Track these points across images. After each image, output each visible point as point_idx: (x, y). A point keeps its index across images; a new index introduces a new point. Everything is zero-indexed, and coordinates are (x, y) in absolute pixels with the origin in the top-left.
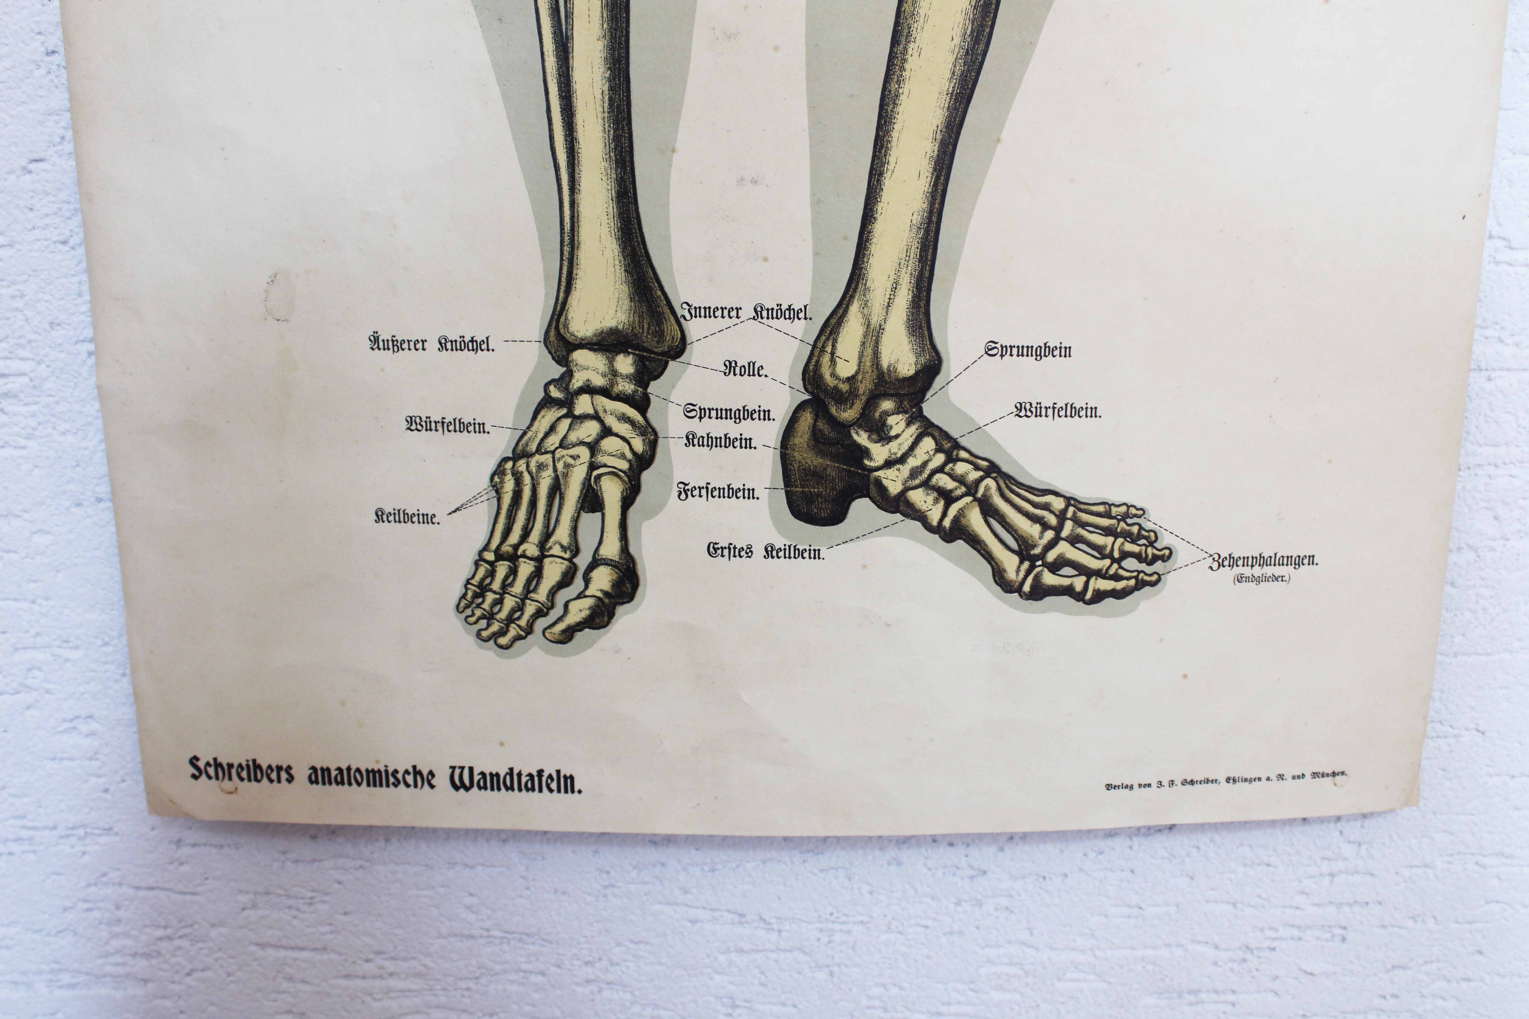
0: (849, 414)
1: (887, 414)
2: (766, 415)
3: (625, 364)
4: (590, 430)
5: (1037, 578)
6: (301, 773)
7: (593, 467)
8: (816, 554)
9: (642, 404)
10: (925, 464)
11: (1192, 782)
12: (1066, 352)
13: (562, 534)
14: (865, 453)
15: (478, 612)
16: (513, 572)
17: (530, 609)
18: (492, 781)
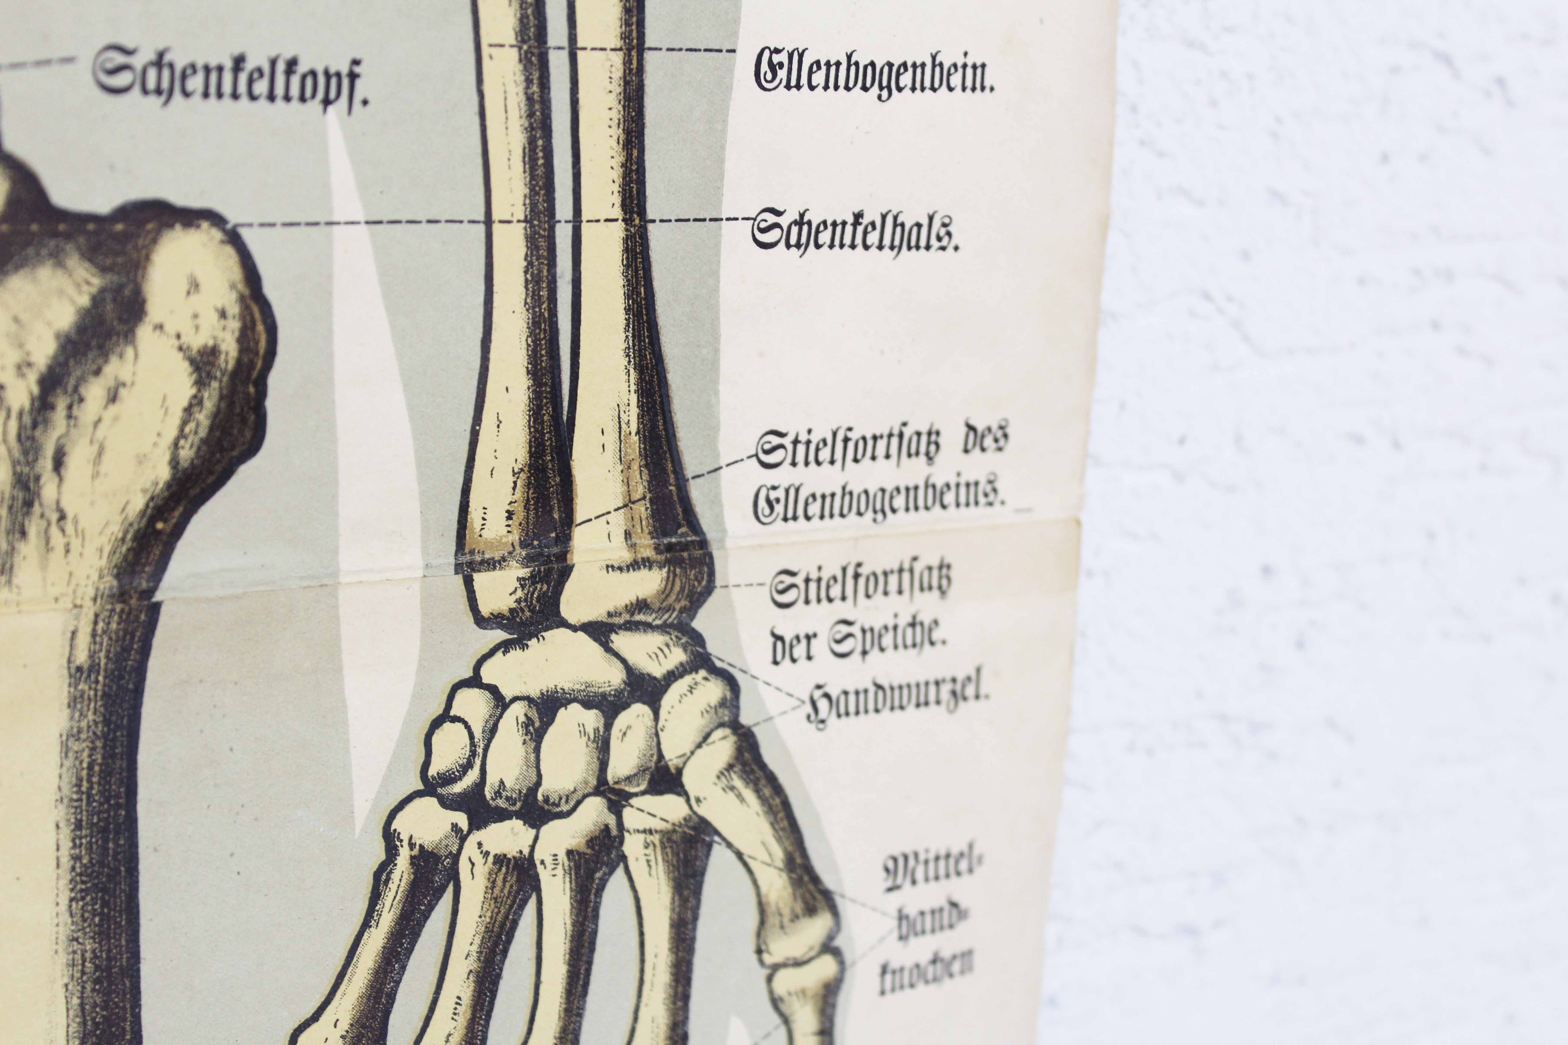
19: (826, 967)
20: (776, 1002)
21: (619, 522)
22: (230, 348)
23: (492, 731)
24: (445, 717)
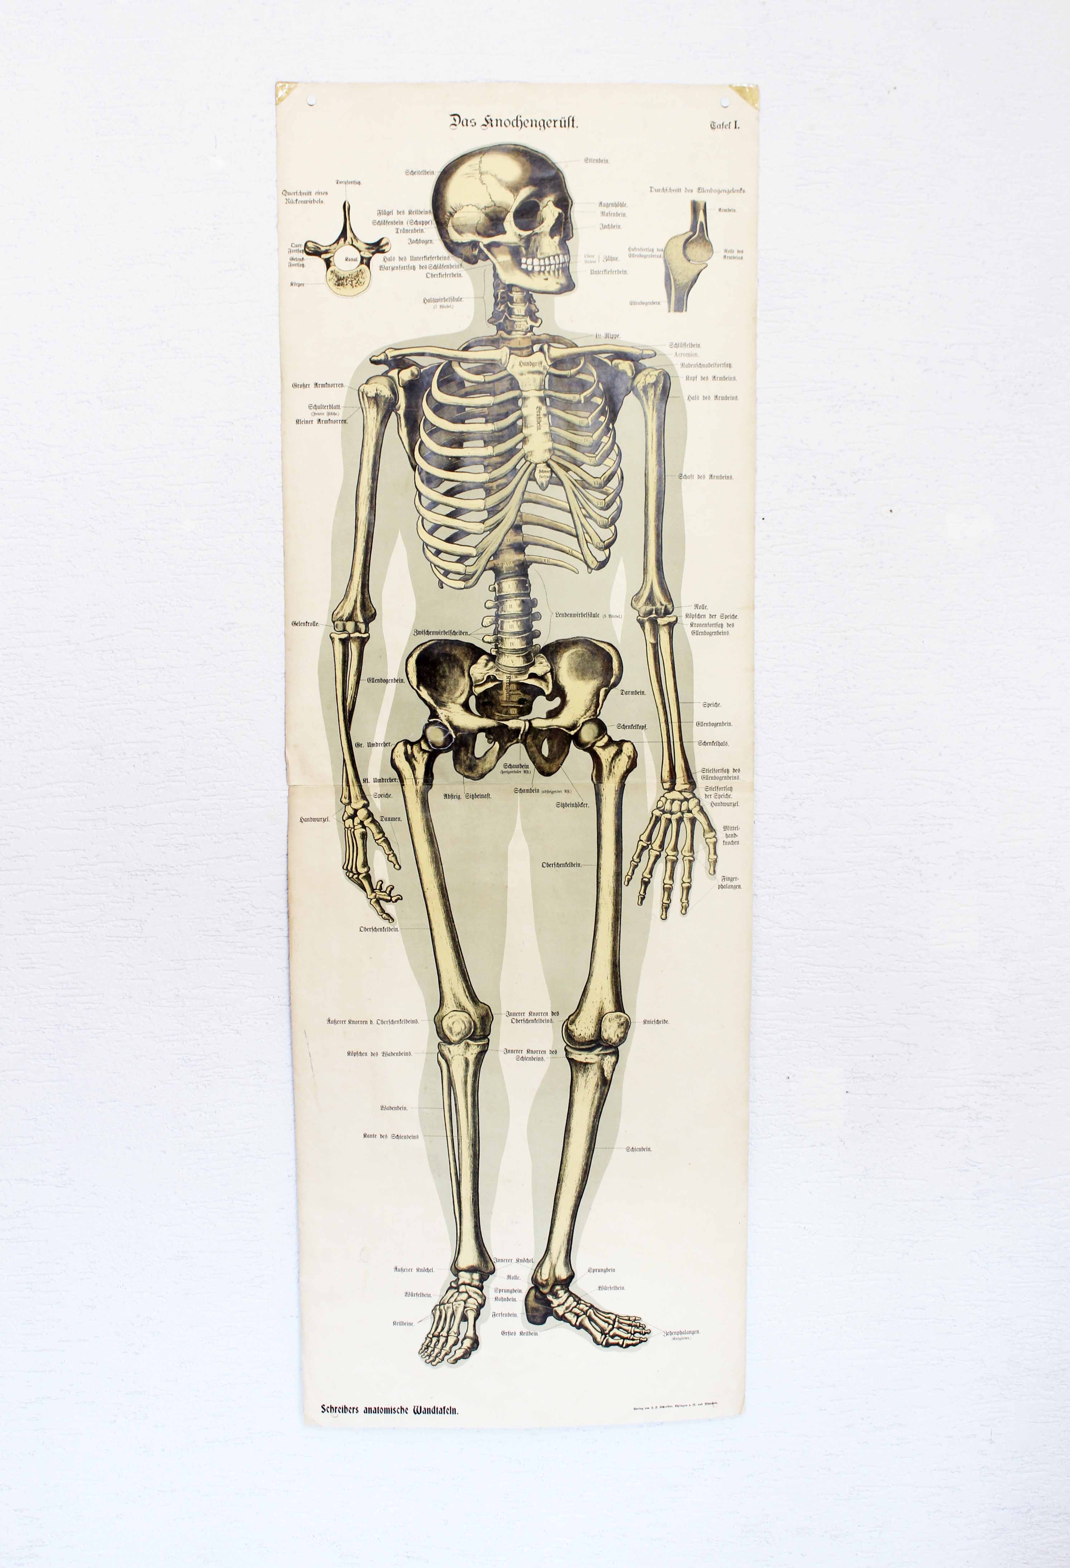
0: (546, 1291)
1: (558, 1290)
2: (520, 1291)
3: (476, 1276)
4: (465, 1296)
5: (607, 1340)
6: (362, 1410)
7: (465, 1307)
8: (536, 1334)
9: (481, 1288)
10: (570, 1305)
11: (663, 1407)
12: (614, 1270)
13: (455, 1329)
14: (551, 1302)
15: (426, 1354)
16: (438, 1341)
17: (443, 1353)
18: (428, 1411)
19: (714, 840)
20: (707, 843)
21: (683, 779)
22: (632, 755)
23: (666, 803)
24: (660, 800)
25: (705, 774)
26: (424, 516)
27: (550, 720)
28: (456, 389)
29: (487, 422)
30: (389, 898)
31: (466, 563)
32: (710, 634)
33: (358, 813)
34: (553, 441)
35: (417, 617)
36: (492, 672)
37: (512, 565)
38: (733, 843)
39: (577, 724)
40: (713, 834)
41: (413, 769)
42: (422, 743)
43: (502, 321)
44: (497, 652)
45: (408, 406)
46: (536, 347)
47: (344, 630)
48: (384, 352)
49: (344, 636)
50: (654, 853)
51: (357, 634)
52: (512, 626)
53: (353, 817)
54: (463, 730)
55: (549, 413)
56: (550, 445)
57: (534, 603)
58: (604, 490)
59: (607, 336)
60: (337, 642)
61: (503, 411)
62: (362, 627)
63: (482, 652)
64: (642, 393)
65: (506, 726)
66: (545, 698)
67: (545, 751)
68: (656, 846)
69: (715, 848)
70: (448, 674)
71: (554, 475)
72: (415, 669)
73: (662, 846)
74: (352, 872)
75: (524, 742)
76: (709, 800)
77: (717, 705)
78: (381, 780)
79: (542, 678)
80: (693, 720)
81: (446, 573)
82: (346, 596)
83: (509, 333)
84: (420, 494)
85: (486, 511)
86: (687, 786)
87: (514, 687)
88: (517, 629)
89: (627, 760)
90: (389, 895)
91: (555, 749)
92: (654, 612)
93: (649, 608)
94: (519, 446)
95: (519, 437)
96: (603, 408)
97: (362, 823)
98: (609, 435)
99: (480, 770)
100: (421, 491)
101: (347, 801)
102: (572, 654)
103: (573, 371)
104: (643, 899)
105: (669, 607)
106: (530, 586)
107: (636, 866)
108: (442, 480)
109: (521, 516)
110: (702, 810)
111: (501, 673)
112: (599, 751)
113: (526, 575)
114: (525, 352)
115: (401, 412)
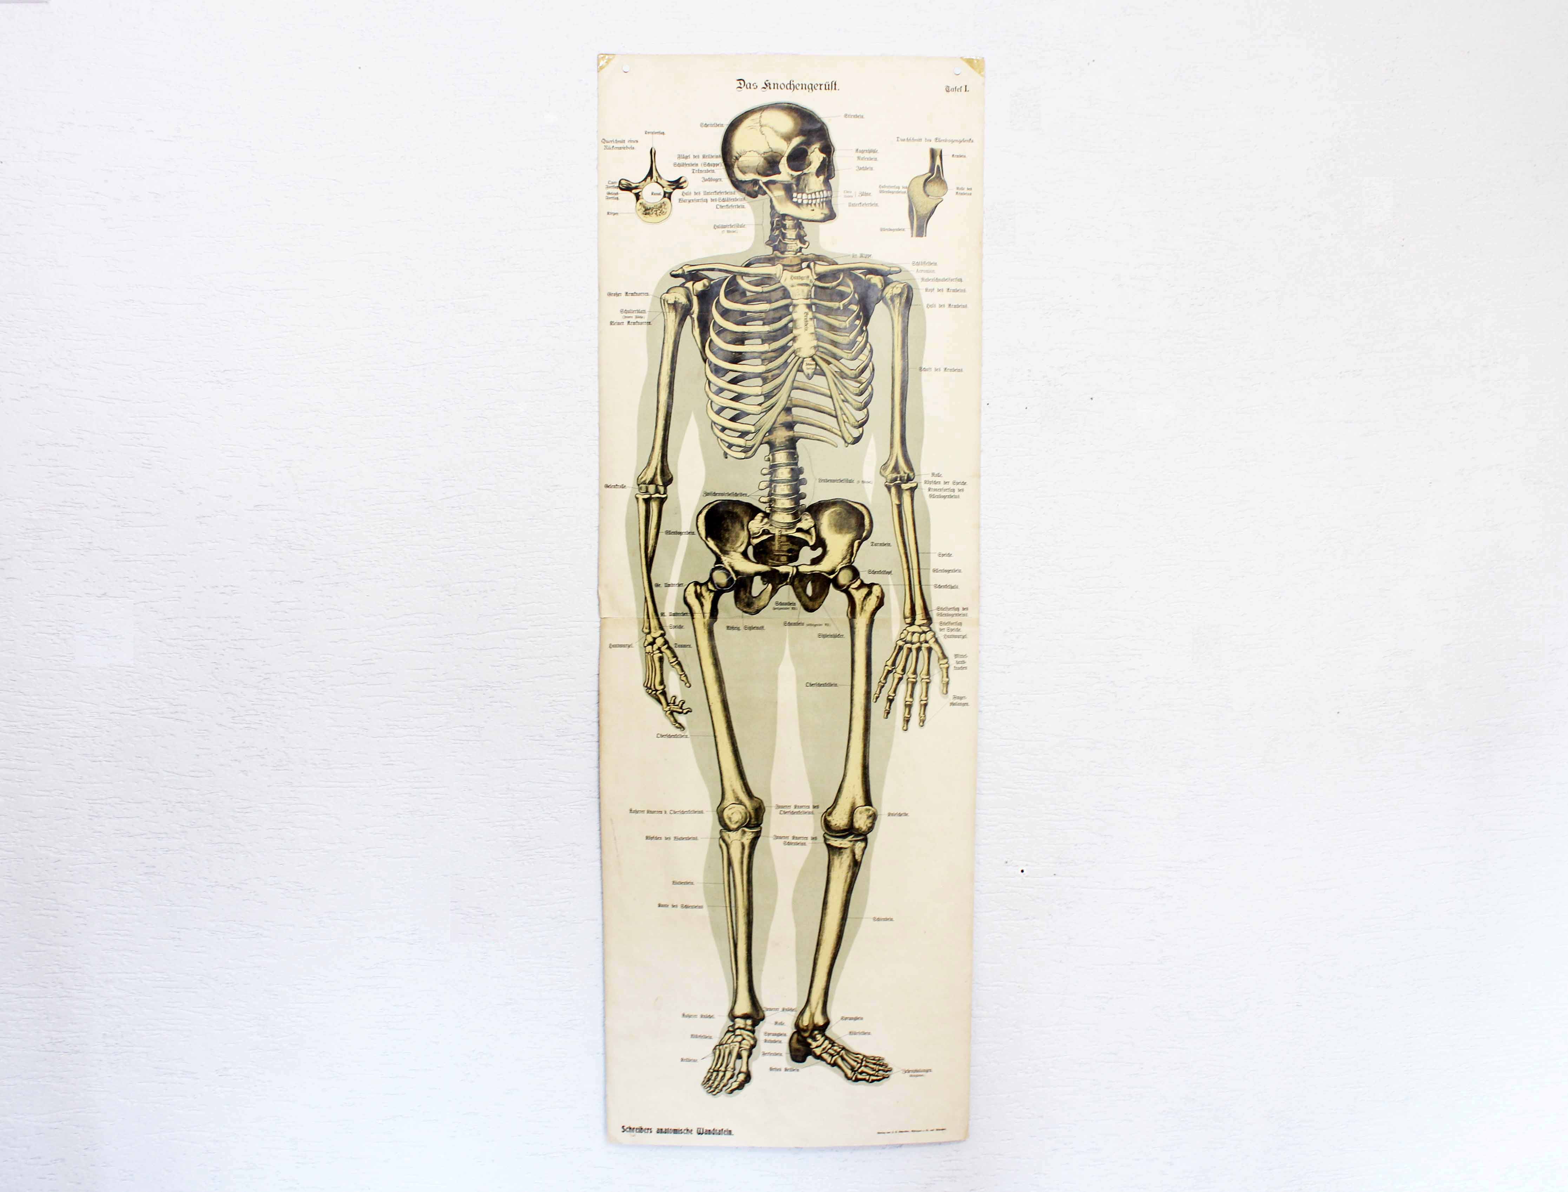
0: (806, 1035)
1: (816, 1035)
2: (785, 1035)
3: (749, 1022)
4: (739, 1038)
5: (856, 1076)
6: (654, 1130)
7: (740, 1048)
8: (798, 1070)
9: (753, 1032)
10: (826, 1047)
11: (902, 1132)
12: (862, 1019)
13: (731, 1065)
14: (810, 1044)
15: (708, 1086)
16: (718, 1075)
17: (722, 1085)
18: (709, 1132)
19: (947, 665)
20: (941, 668)
21: (921, 615)
22: (880, 596)
23: (907, 635)
24: (902, 633)
25: (940, 612)
26: (713, 400)
27: (813, 566)
28: (739, 298)
29: (764, 324)
30: (681, 710)
31: (747, 438)
32: (944, 497)
33: (657, 641)
34: (818, 339)
35: (706, 482)
36: (767, 527)
37: (784, 440)
38: (962, 668)
39: (835, 569)
40: (946, 661)
41: (702, 605)
42: (709, 584)
43: (777, 243)
44: (771, 510)
45: (701, 311)
46: (804, 265)
47: (647, 492)
48: (682, 268)
49: (647, 496)
50: (897, 676)
51: (657, 495)
52: (783, 490)
53: (652, 644)
54: (743, 573)
55: (815, 317)
56: (815, 343)
57: (801, 471)
58: (858, 379)
59: (861, 256)
60: (641, 501)
61: (777, 315)
62: (662, 489)
63: (759, 511)
64: (889, 302)
65: (778, 571)
66: (809, 548)
67: (809, 591)
68: (899, 670)
69: (947, 672)
70: (730, 528)
71: (818, 367)
72: (704, 524)
73: (904, 670)
74: (650, 689)
75: (792, 584)
76: (943, 633)
77: (949, 555)
78: (675, 614)
79: (807, 532)
80: (929, 565)
81: (730, 446)
82: (649, 464)
83: (782, 253)
84: (710, 382)
85: (762, 397)
86: (925, 621)
87: (784, 539)
88: (787, 492)
89: (876, 599)
90: (681, 708)
91: (817, 590)
92: (898, 479)
93: (894, 475)
94: (790, 344)
95: (790, 336)
96: (859, 313)
97: (659, 649)
98: (863, 335)
99: (756, 607)
100: (711, 380)
101: (647, 631)
102: (832, 512)
103: (835, 284)
104: (888, 713)
105: (911, 474)
106: (798, 457)
107: (883, 687)
108: (727, 371)
109: (791, 400)
110: (937, 641)
111: (774, 528)
112: (853, 592)
113: (795, 448)
114: (795, 268)
115: (695, 316)
